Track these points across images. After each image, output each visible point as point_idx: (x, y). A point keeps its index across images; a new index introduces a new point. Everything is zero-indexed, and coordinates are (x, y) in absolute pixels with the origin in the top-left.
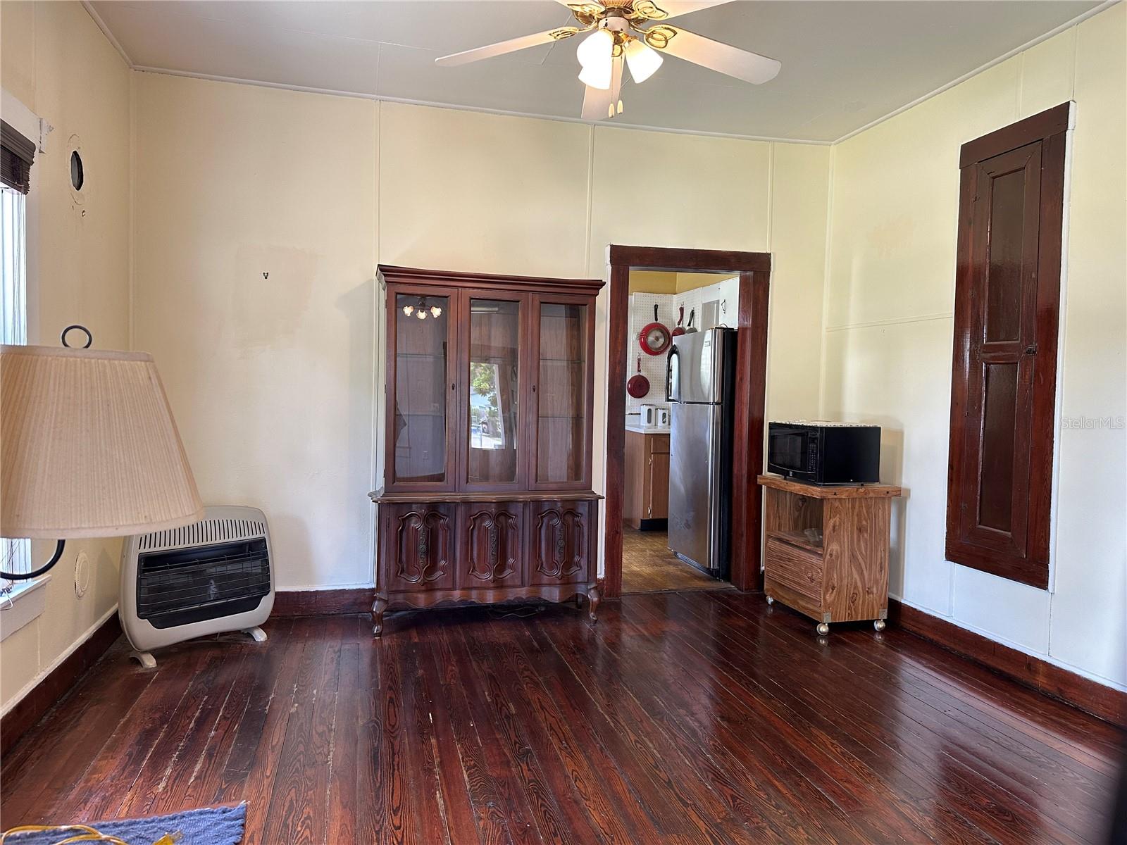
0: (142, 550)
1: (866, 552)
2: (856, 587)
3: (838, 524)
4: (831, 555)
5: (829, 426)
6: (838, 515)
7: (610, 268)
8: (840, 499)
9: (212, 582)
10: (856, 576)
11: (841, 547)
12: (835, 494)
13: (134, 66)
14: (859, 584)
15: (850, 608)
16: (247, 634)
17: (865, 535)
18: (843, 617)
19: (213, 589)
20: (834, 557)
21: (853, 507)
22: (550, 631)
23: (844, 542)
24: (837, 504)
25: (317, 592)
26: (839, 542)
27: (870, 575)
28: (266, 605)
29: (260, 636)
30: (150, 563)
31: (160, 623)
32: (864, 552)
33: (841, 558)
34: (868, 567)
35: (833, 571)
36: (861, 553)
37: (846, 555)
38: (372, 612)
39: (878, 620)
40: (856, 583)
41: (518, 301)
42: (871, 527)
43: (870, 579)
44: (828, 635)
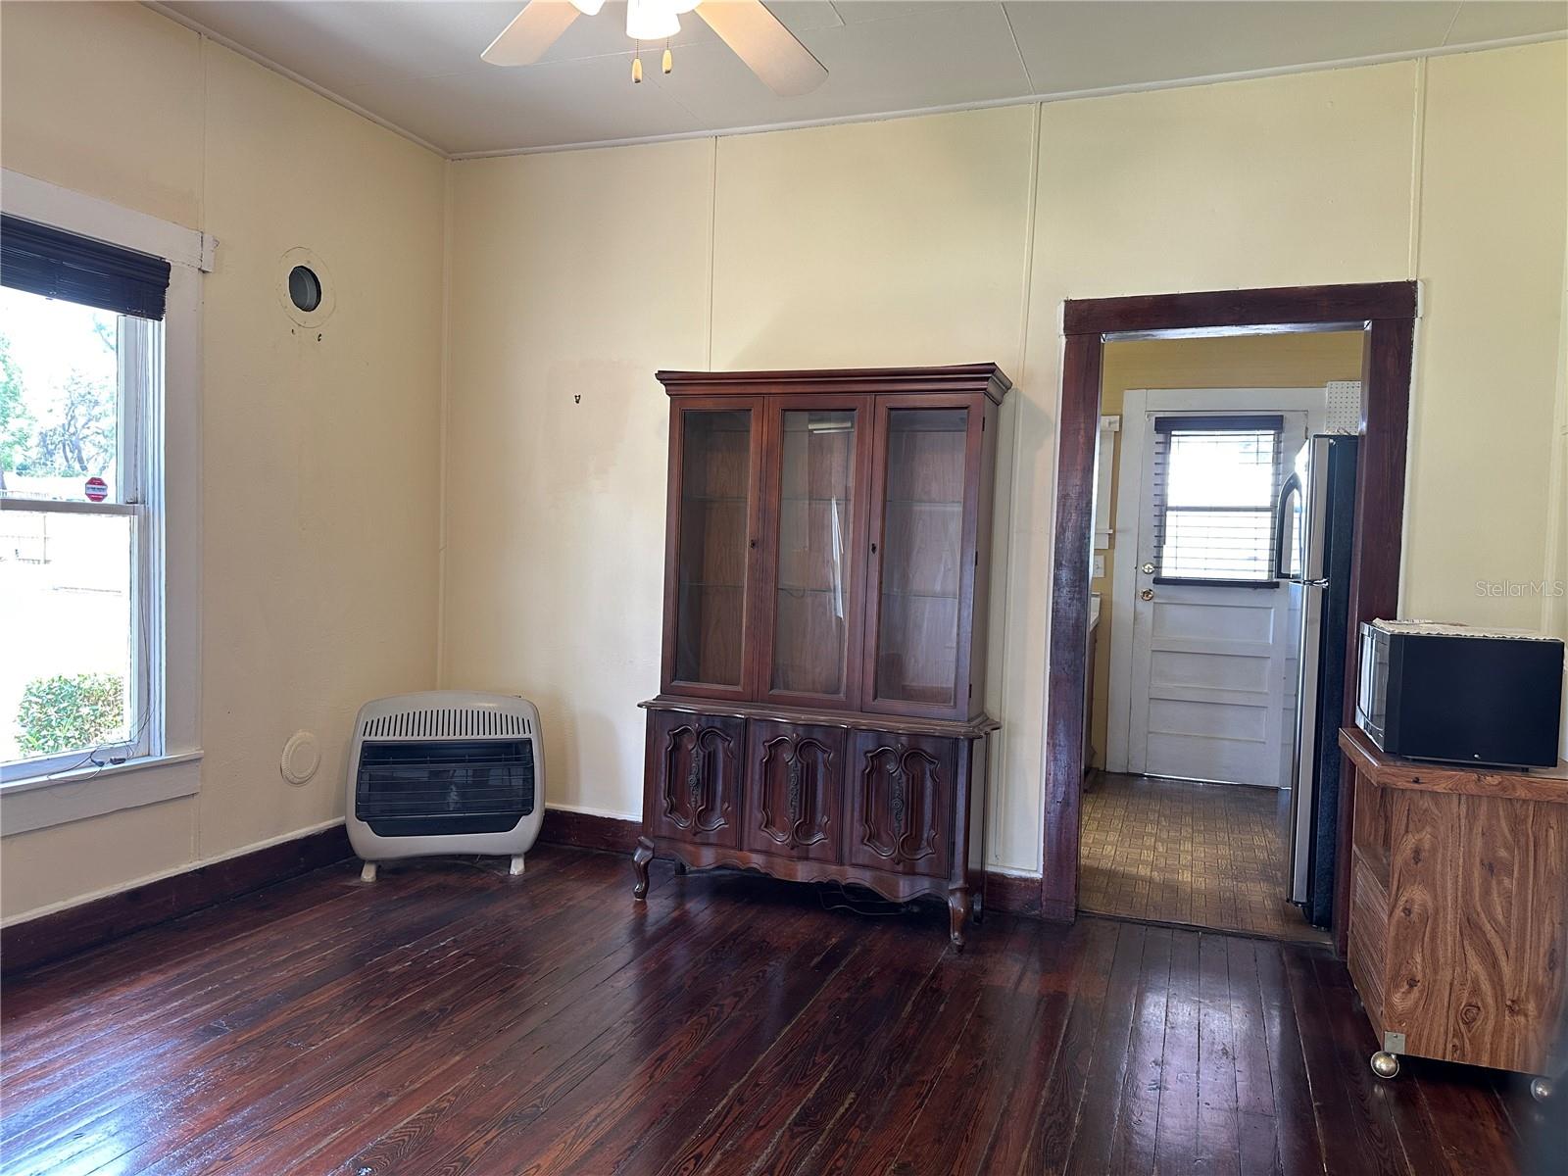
0: (367, 738)
1: (1507, 916)
2: (1476, 990)
3: (1427, 846)
4: (1408, 911)
6: (1428, 829)
7: (1064, 340)
8: (1434, 795)
10: (1476, 966)
11: (1435, 898)
12: (1417, 781)
13: (450, 156)
14: (1486, 987)
15: (1457, 1034)
17: (1506, 881)
18: (1439, 1048)
20: (1414, 917)
21: (1472, 816)
23: (1444, 887)
24: (1426, 803)
26: (1431, 885)
27: (1519, 969)
28: (527, 828)
31: (382, 829)
32: (1500, 917)
33: (1435, 920)
34: (1511, 953)
35: (1413, 944)
36: (1492, 919)
37: (1450, 917)
39: (1540, 1077)
40: (1476, 982)
41: (854, 410)
42: (1524, 866)
43: (1518, 983)
44: (1394, 1082)
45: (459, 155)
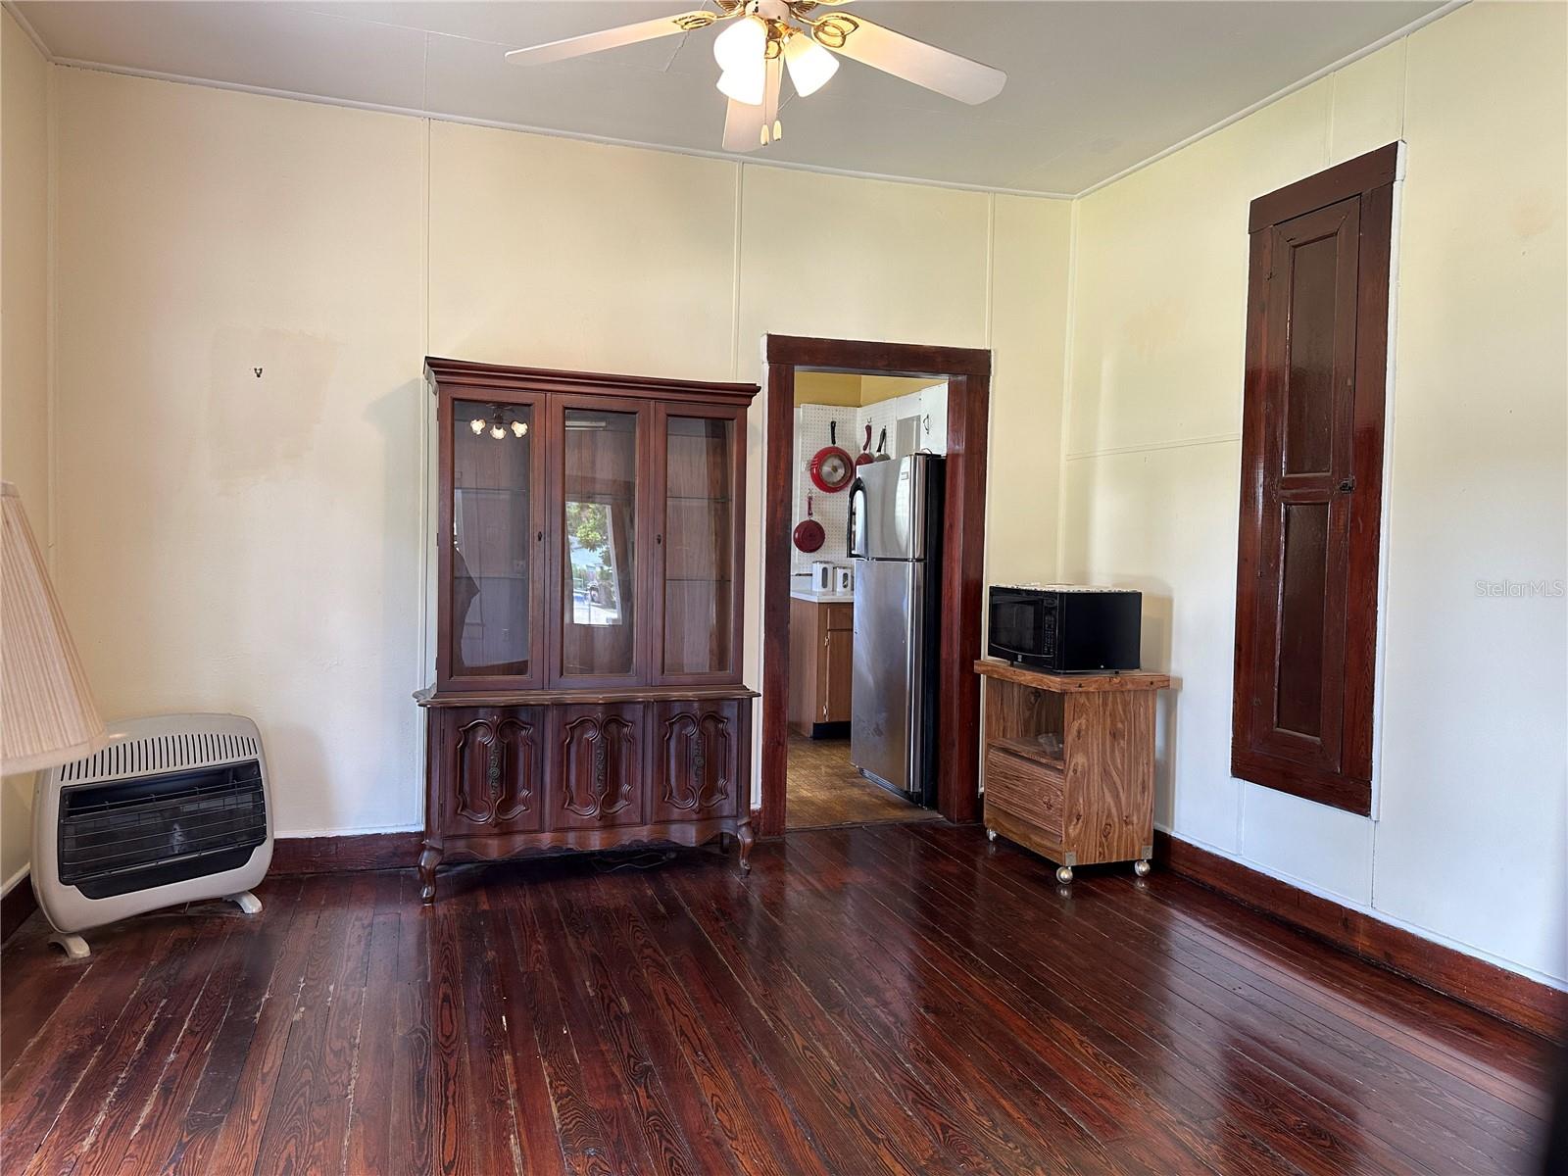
0: (66, 782)
1: (1123, 765)
2: (1109, 815)
3: (1084, 727)
4: (1075, 771)
5: (1071, 591)
6: (1084, 716)
7: (766, 367)
8: (1087, 693)
9: (176, 826)
10: (1109, 799)
11: (1088, 760)
12: (1080, 686)
13: (55, 58)
14: (1114, 811)
15: (1101, 845)
16: (232, 903)
17: (1122, 742)
18: (1092, 858)
19: (178, 837)
20: (1078, 773)
21: (1105, 704)
22: (683, 887)
23: (1092, 753)
24: (1083, 700)
25: (338, 838)
26: (1086, 753)
27: (1128, 797)
28: (261, 859)
29: (252, 905)
30: (77, 801)
31: (96, 890)
32: (1120, 766)
33: (1089, 775)
34: (1125, 787)
35: (1078, 794)
36: (1116, 768)
37: (1096, 771)
38: (420, 866)
39: (1140, 861)
40: (1109, 810)
41: (635, 413)
42: (1130, 732)
43: (1128, 804)
44: (1072, 884)
45: (70, 61)
